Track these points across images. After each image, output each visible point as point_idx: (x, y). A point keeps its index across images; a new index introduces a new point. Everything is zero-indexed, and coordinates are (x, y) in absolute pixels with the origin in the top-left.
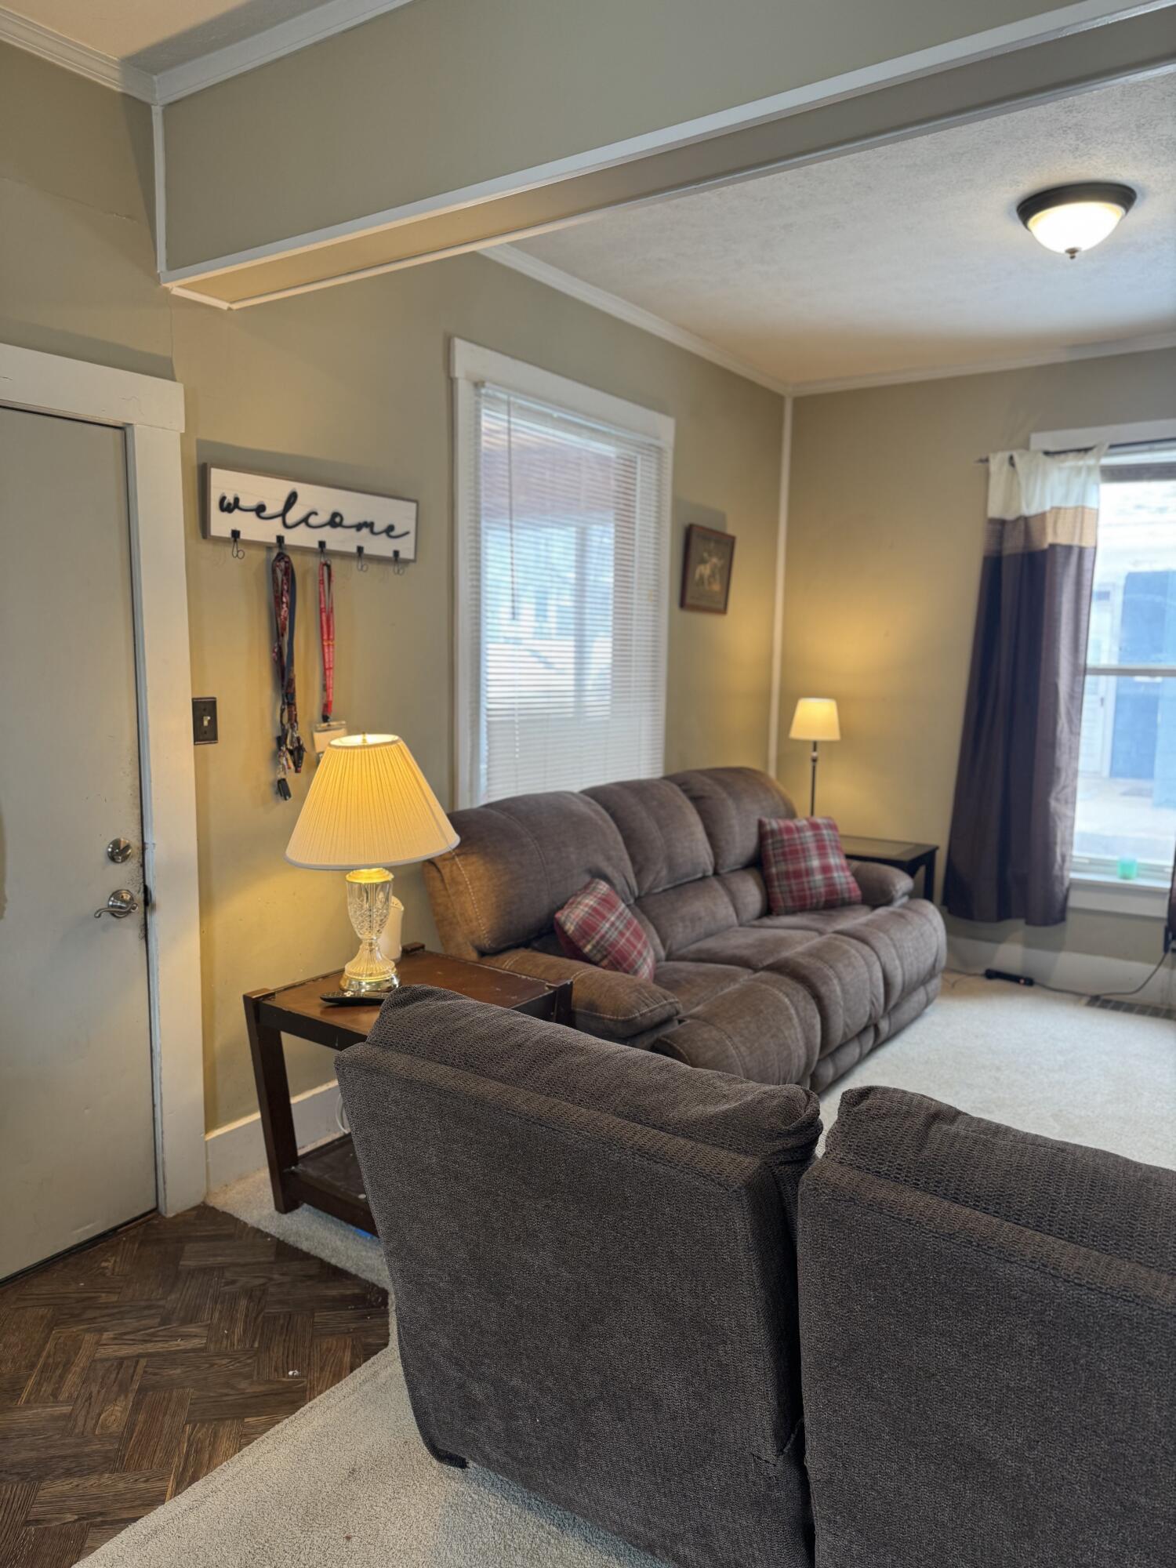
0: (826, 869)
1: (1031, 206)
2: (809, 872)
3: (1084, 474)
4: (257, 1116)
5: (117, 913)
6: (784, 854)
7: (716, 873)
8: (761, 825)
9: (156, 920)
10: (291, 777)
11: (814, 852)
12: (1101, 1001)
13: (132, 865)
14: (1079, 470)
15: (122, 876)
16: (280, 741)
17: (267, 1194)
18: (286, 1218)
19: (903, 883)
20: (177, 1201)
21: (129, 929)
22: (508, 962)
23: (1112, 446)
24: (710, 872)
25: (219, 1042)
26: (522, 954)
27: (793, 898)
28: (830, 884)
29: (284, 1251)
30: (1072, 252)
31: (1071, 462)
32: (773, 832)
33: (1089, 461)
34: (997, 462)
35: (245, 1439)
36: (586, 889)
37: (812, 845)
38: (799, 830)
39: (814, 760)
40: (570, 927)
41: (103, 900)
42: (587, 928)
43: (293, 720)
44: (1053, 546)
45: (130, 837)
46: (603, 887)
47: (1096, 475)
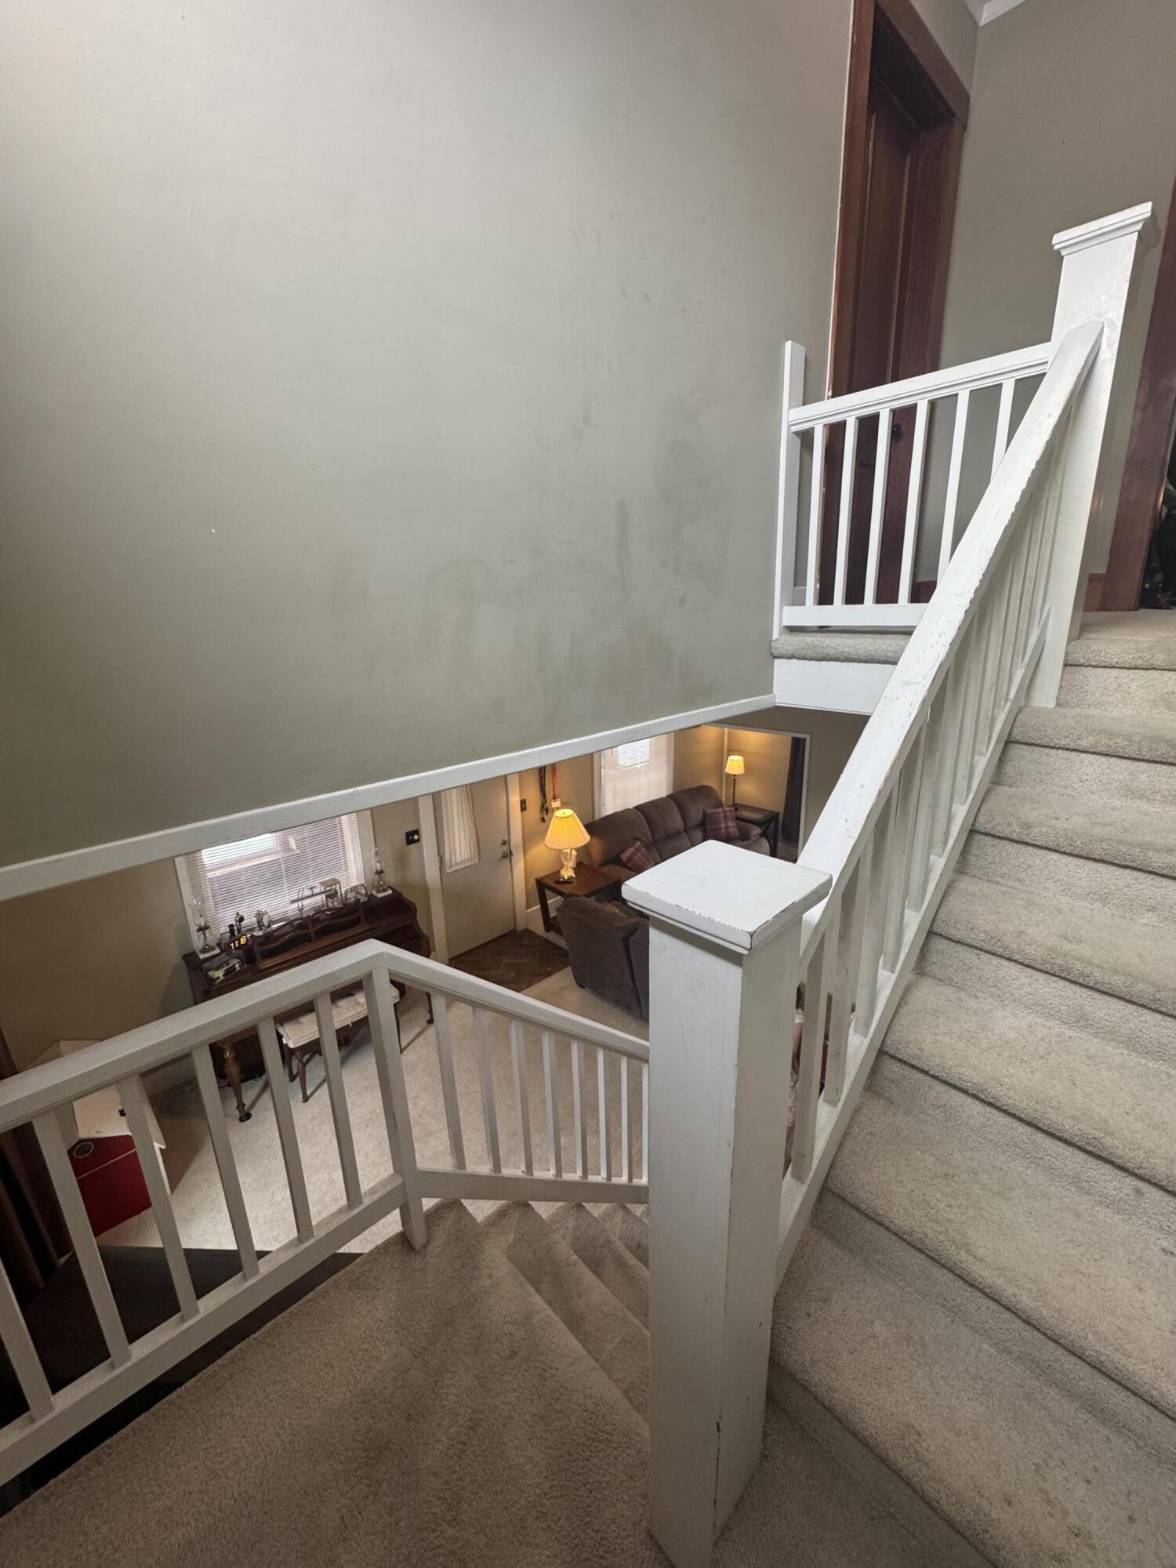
0: (727, 828)
2: (720, 829)
4: (539, 906)
5: (504, 857)
7: (685, 830)
8: (704, 811)
9: (514, 858)
10: (545, 817)
11: (723, 821)
13: (507, 845)
15: (505, 848)
16: (542, 806)
17: (542, 927)
18: (548, 934)
19: (757, 831)
20: (521, 927)
21: (508, 860)
22: (606, 869)
24: (682, 830)
25: (530, 887)
26: (611, 866)
28: (728, 832)
29: (548, 942)
32: (708, 814)
35: (540, 981)
36: (632, 845)
37: (722, 818)
38: (719, 813)
39: (735, 780)
40: (624, 859)
41: (500, 854)
42: (630, 859)
43: (546, 802)
45: (506, 838)
46: (638, 843)
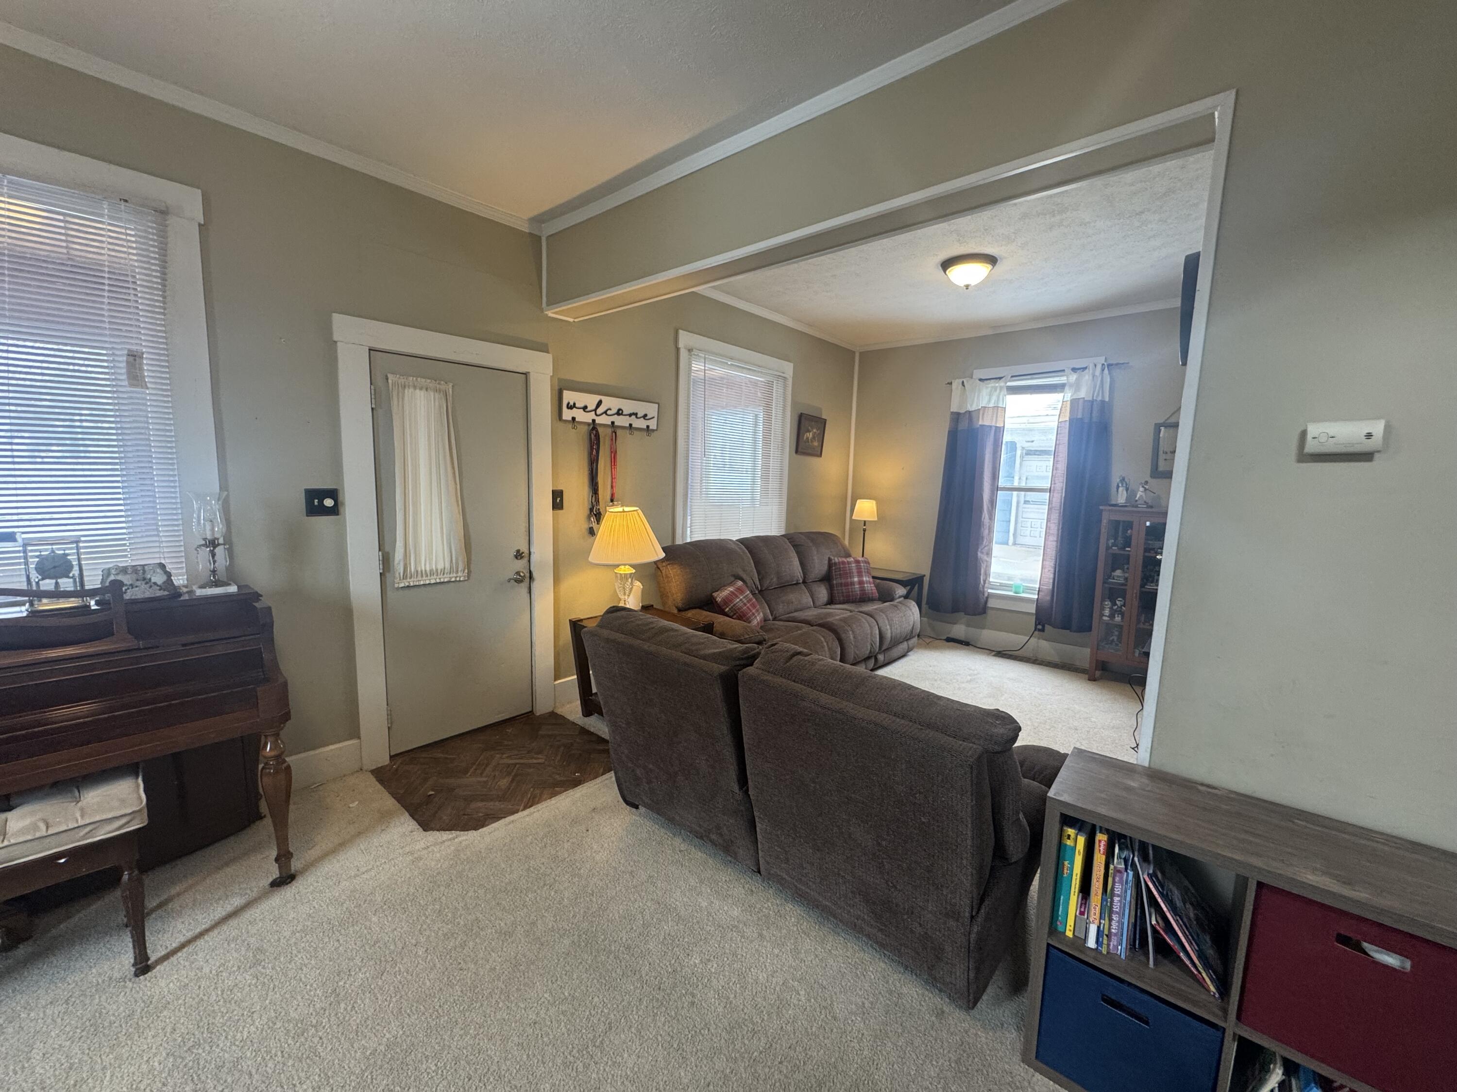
0: (861, 583)
1: (946, 264)
2: (852, 584)
3: (998, 391)
4: (575, 677)
5: (519, 581)
6: (840, 575)
7: (804, 582)
8: (830, 560)
9: (535, 586)
10: (594, 525)
11: (855, 574)
12: (1001, 654)
13: (525, 561)
14: (995, 388)
15: (520, 565)
16: (591, 510)
17: (579, 709)
18: (586, 719)
19: (901, 591)
20: (542, 707)
21: (523, 588)
22: (690, 614)
23: (1012, 377)
24: (801, 581)
25: (561, 643)
26: (698, 611)
27: (843, 596)
28: (862, 590)
29: (584, 731)
30: (967, 287)
31: (992, 384)
32: (835, 563)
33: (1001, 383)
34: (956, 384)
36: (731, 584)
37: (855, 570)
38: (849, 563)
39: (864, 530)
40: (719, 600)
41: (512, 575)
42: (727, 601)
43: (597, 501)
44: (982, 426)
45: (524, 549)
46: (740, 583)
47: (1005, 391)
